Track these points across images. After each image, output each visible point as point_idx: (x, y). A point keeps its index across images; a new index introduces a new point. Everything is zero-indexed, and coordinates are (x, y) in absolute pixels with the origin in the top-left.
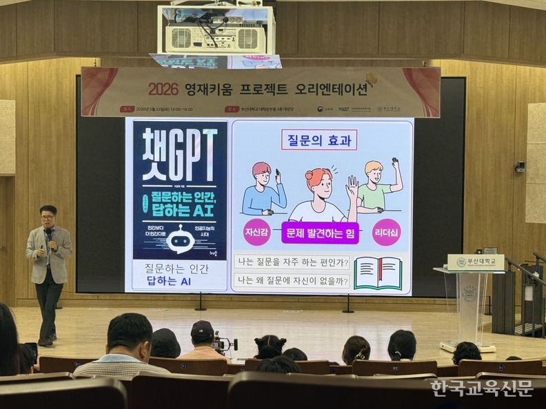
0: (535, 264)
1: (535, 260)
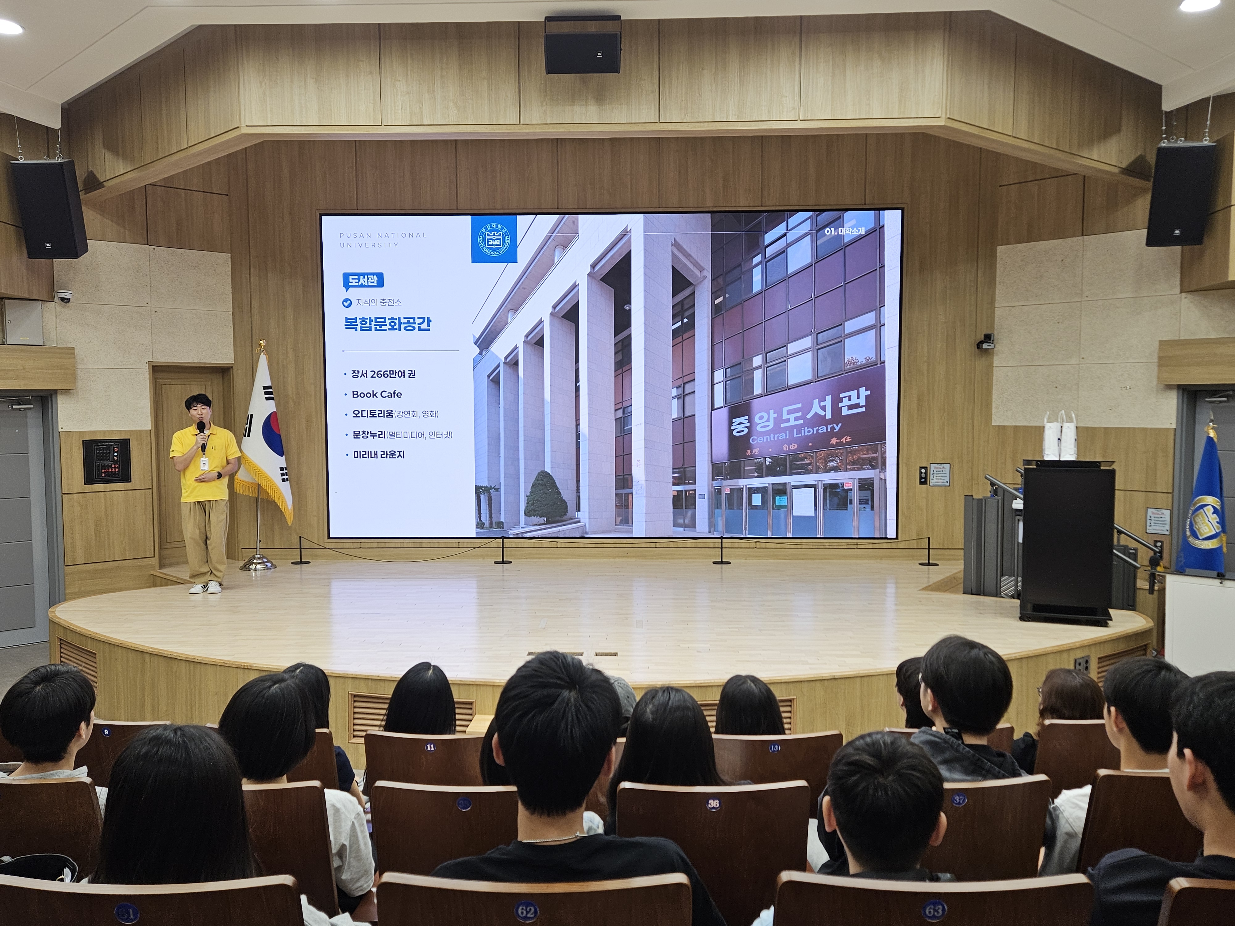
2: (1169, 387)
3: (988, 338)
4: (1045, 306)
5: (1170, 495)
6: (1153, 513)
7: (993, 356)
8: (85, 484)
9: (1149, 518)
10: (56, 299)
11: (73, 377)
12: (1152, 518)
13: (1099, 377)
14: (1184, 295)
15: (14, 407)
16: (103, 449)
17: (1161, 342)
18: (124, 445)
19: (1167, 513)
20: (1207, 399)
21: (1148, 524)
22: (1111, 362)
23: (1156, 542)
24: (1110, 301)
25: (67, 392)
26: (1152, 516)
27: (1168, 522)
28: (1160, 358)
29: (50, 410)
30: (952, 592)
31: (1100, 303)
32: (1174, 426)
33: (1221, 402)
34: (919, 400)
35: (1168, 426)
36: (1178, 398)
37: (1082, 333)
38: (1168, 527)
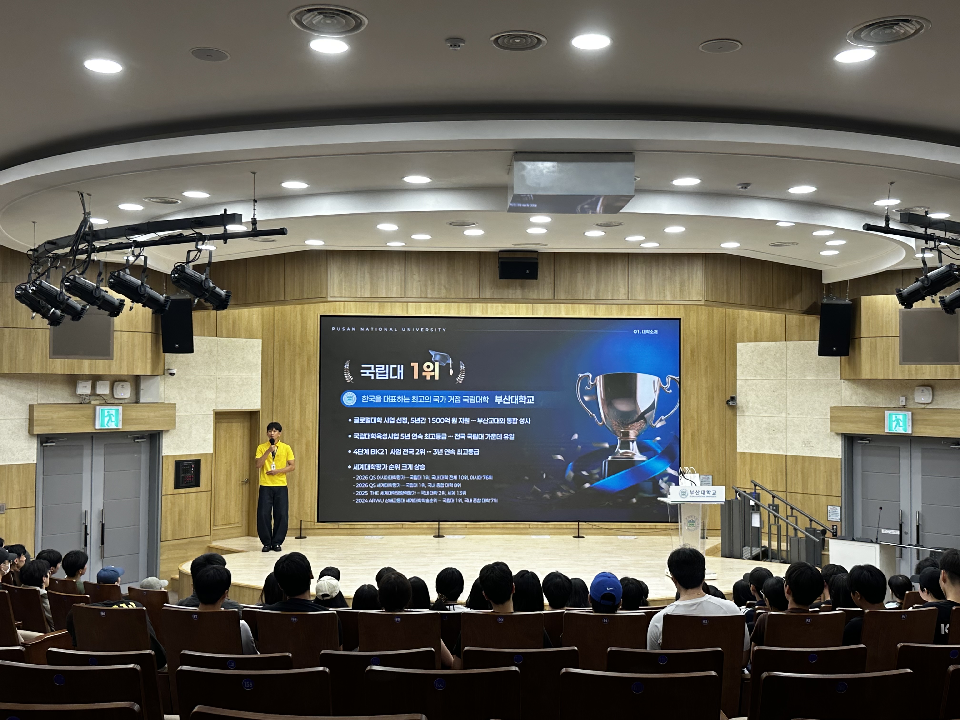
0: (753, 491)
1: (753, 487)
2: (838, 434)
3: (733, 399)
4: (766, 381)
5: (840, 498)
6: (831, 509)
7: (736, 409)
8: (175, 489)
9: (829, 511)
10: (166, 374)
11: (173, 422)
12: (831, 512)
13: (798, 426)
14: (843, 381)
15: (137, 440)
16: (186, 466)
17: (831, 408)
18: (197, 463)
19: (839, 508)
20: (859, 442)
21: (829, 515)
22: (804, 417)
23: (833, 526)
24: (803, 381)
25: (167, 431)
26: (831, 510)
27: (839, 514)
28: (831, 417)
29: (158, 443)
30: (714, 556)
31: (797, 382)
32: (840, 457)
33: (866, 443)
34: (692, 436)
35: (837, 457)
36: (842, 441)
37: (788, 399)
38: (839, 517)
